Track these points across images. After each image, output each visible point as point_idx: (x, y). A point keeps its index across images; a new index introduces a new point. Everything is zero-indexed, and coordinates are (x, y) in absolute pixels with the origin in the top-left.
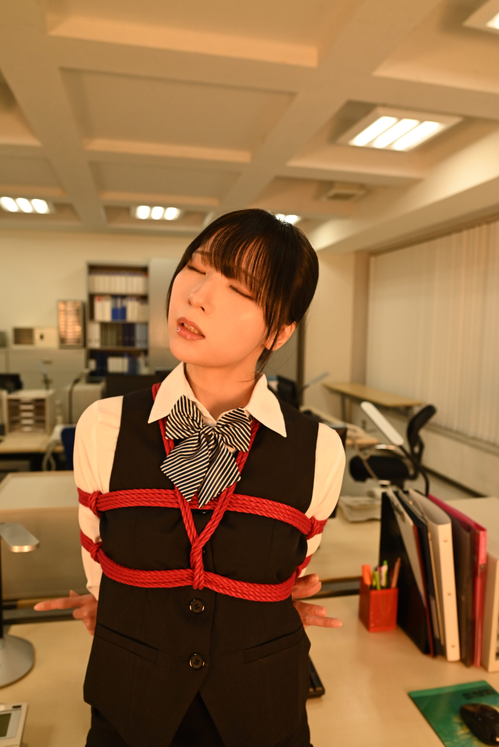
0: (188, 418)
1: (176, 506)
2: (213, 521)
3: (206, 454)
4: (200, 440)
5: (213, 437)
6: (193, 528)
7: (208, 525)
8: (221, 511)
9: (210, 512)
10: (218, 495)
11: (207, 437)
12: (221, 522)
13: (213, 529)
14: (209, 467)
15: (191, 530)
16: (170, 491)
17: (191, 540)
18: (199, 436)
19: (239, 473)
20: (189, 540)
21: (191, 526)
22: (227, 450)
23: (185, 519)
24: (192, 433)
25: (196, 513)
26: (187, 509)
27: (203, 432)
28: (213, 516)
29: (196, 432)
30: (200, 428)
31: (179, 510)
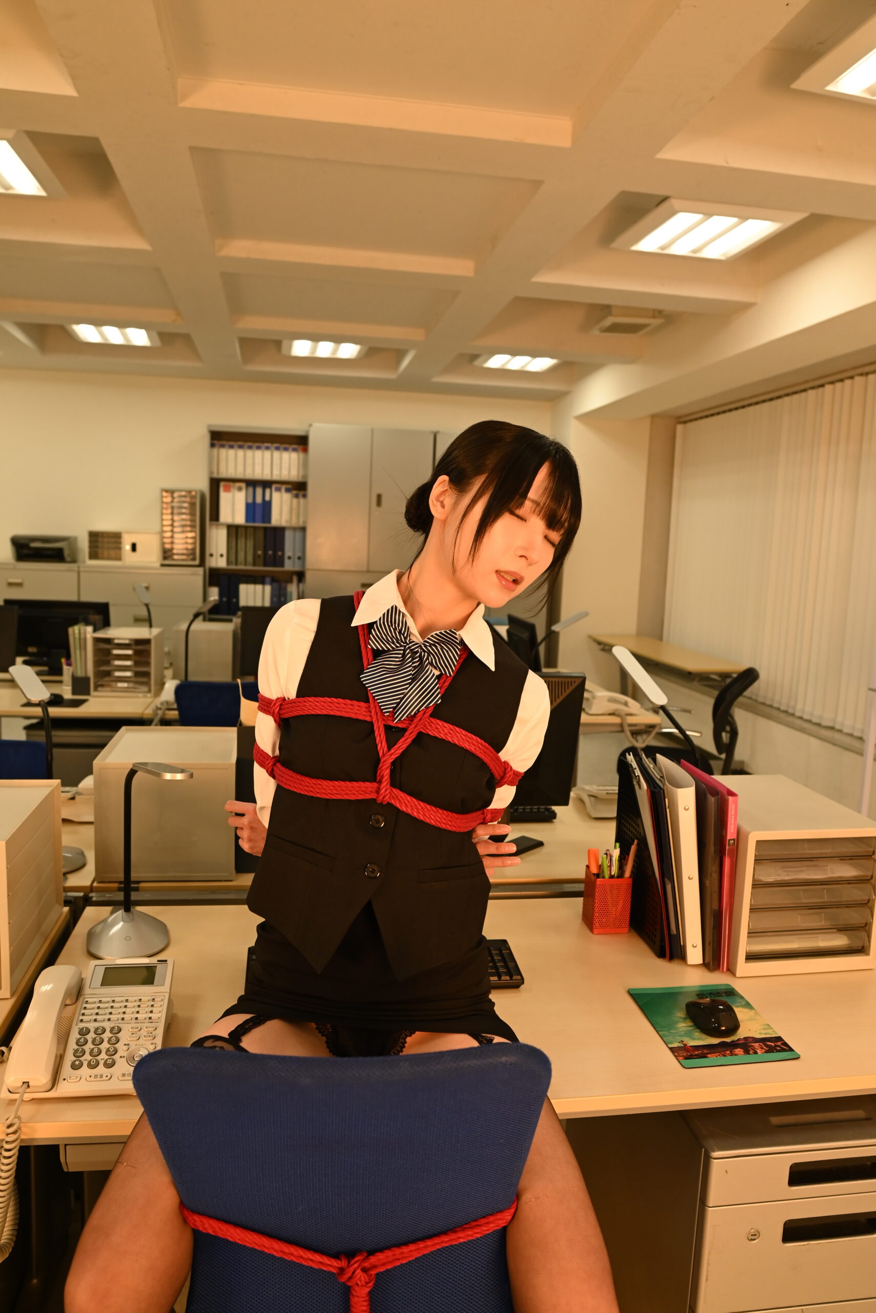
0: (395, 629)
1: (368, 719)
2: (405, 738)
3: (409, 670)
4: (404, 655)
5: (418, 654)
6: (384, 742)
7: (400, 741)
8: (415, 729)
9: (404, 730)
10: (415, 714)
11: (414, 653)
12: (414, 741)
13: (405, 746)
14: (410, 684)
15: (382, 746)
16: (362, 704)
17: (381, 754)
18: (404, 651)
19: (440, 695)
20: (378, 754)
21: (383, 739)
22: (431, 671)
23: (376, 733)
24: (397, 647)
25: (388, 728)
26: (379, 723)
27: (409, 647)
28: (406, 733)
29: (401, 646)
30: (406, 643)
31: (371, 723)
